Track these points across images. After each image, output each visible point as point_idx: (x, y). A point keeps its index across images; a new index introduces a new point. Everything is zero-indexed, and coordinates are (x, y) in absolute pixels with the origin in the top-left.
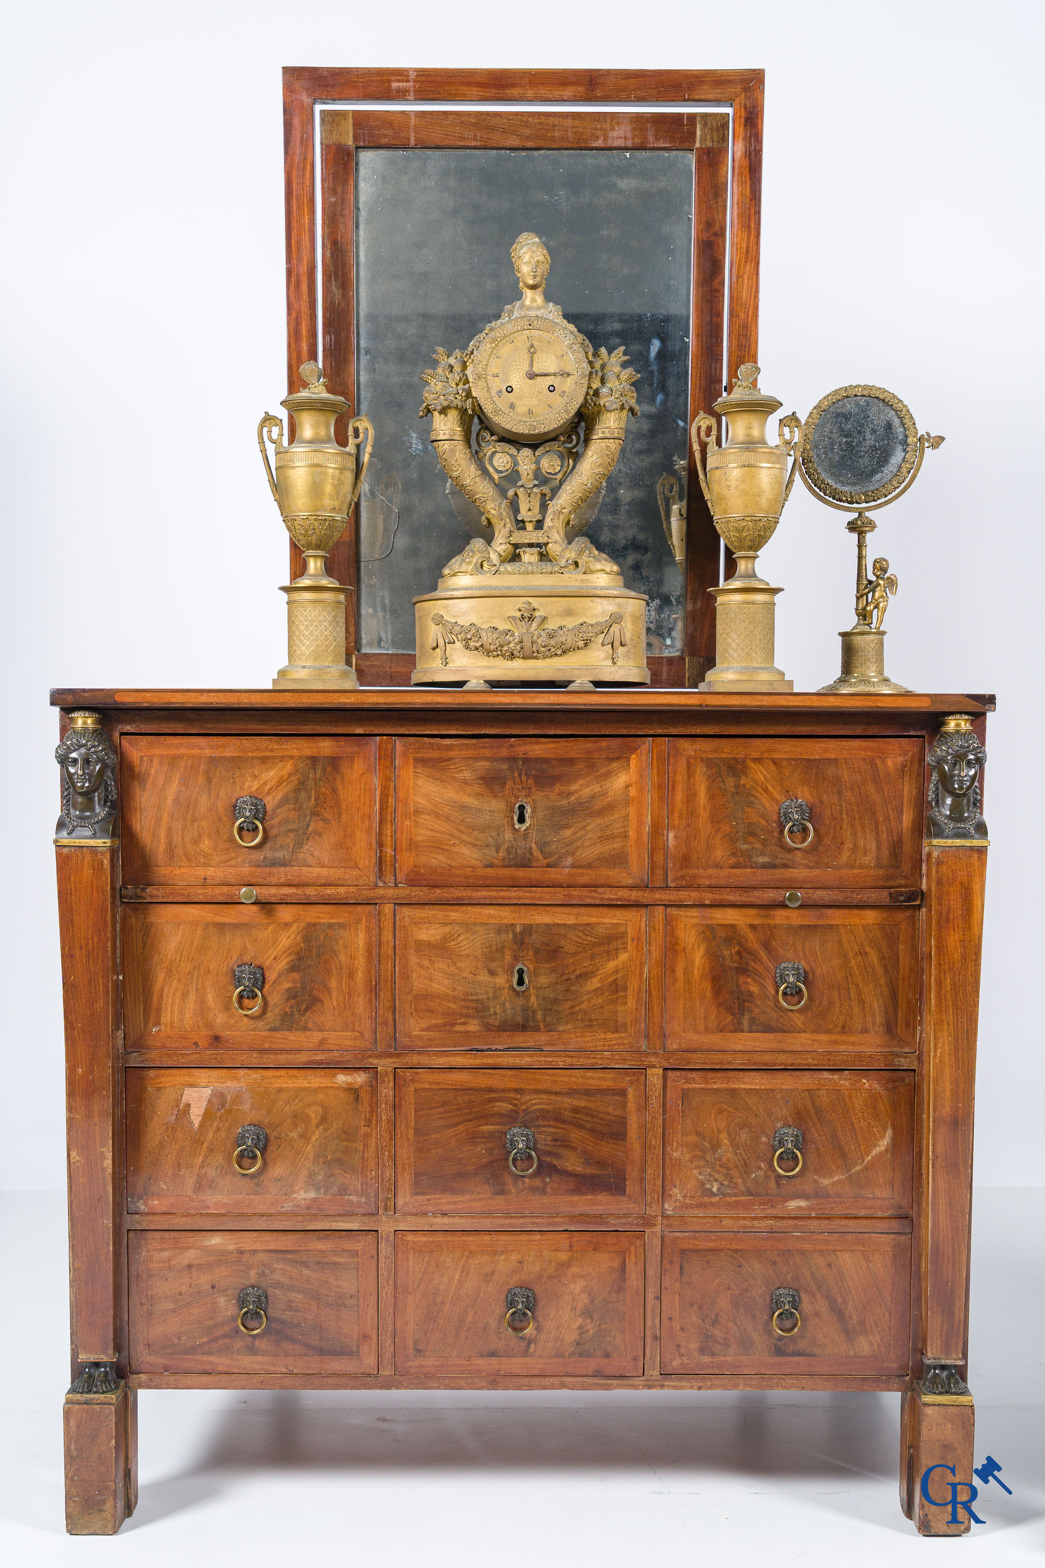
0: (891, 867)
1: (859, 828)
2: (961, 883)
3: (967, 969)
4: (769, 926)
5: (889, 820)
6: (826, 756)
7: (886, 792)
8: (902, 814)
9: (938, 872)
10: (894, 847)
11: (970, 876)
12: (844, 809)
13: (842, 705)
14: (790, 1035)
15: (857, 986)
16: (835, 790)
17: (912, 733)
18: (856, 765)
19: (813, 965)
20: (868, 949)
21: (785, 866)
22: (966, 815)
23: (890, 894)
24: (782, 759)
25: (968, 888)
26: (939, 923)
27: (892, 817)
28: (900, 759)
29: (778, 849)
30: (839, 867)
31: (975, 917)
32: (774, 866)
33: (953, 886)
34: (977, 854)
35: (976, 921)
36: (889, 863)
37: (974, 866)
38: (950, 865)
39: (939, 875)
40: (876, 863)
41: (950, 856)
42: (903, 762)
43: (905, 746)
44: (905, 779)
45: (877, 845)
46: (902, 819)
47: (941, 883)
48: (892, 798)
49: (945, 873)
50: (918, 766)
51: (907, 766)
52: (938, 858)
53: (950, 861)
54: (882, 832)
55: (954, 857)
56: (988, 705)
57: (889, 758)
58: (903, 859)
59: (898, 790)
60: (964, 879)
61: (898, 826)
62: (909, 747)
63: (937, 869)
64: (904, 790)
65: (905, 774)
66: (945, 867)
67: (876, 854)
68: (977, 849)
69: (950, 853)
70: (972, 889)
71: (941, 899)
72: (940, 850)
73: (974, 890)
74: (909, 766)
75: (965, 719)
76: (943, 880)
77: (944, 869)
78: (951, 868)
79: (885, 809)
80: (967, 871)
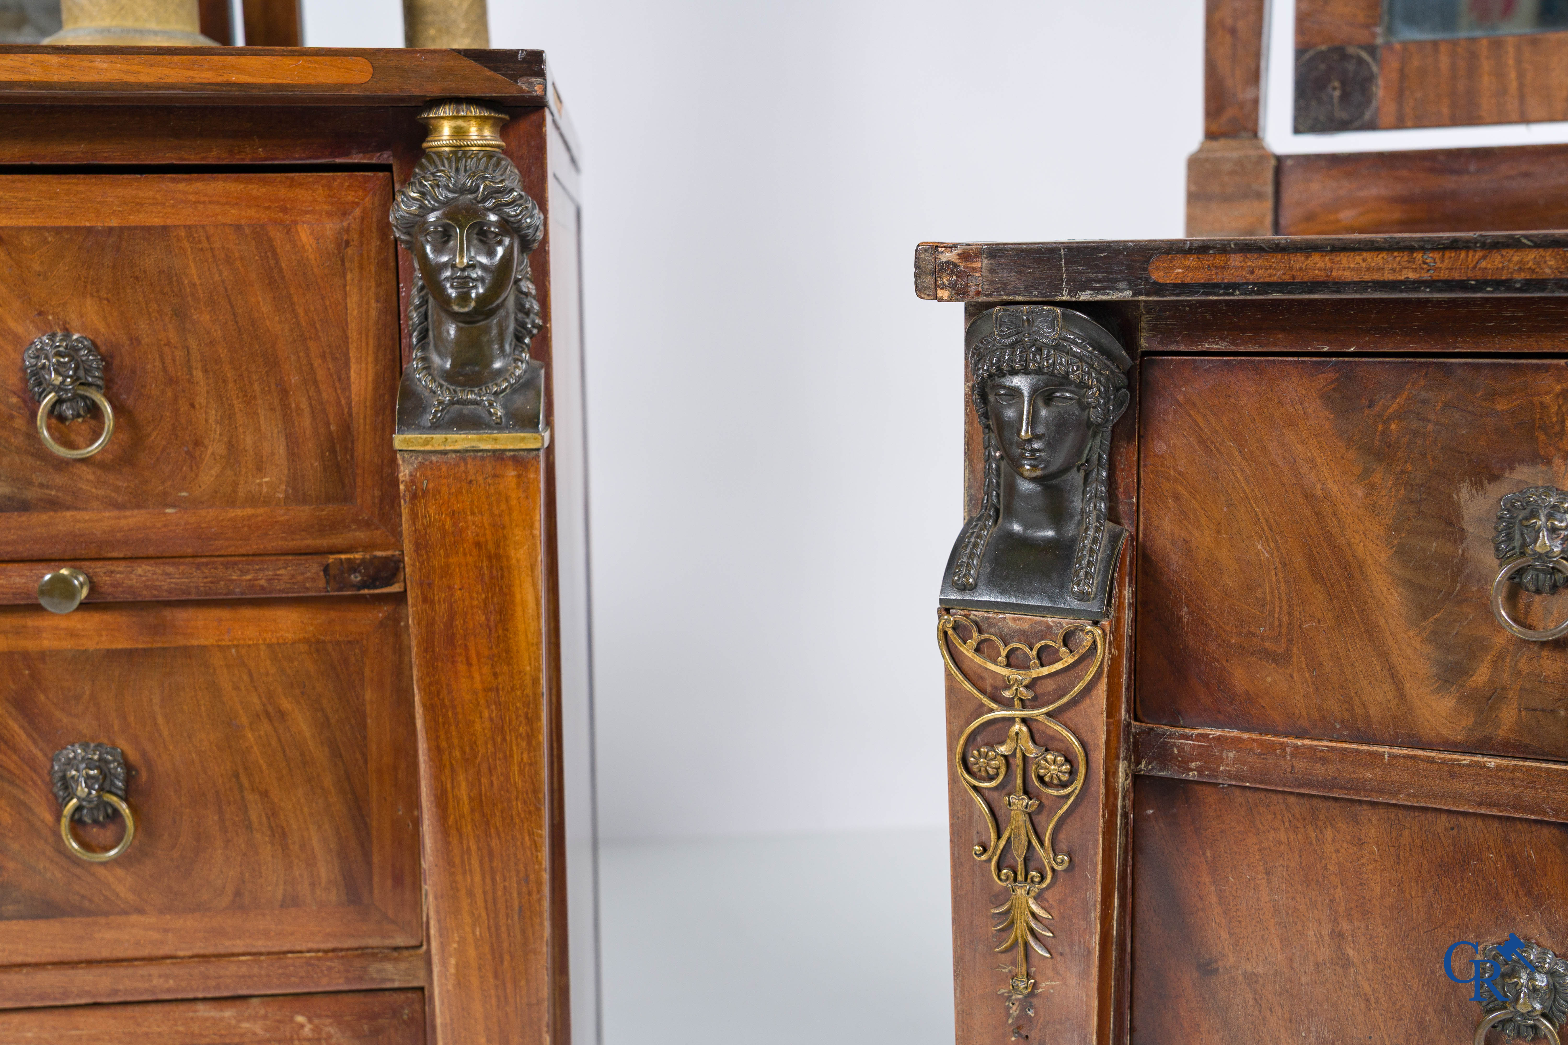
0: (329, 499)
1: (238, 405)
2: (478, 545)
3: (507, 758)
4: (26, 655)
5: (315, 382)
6: (134, 220)
7: (301, 311)
8: (347, 365)
9: (414, 516)
10: (333, 451)
11: (499, 527)
12: (195, 356)
13: (131, 79)
14: (102, 920)
15: (265, 794)
16: (168, 310)
17: (356, 159)
18: (217, 245)
19: (148, 747)
20: (286, 704)
21: (53, 505)
22: (497, 365)
23: (326, 569)
24: (20, 229)
25: (498, 557)
26: (428, 645)
27: (321, 374)
28: (331, 227)
29: (30, 461)
30: (195, 503)
31: (521, 627)
32: (25, 507)
33: (457, 553)
34: (514, 470)
35: (522, 638)
36: (323, 489)
37: (507, 501)
38: (446, 497)
39: (419, 526)
40: (290, 491)
41: (445, 478)
42: (339, 233)
43: (343, 193)
44: (349, 277)
45: (288, 446)
46: (349, 378)
47: (426, 546)
48: (318, 326)
49: (435, 519)
50: (378, 243)
51: (352, 243)
52: (413, 482)
53: (444, 489)
54: (298, 415)
55: (455, 478)
56: (525, 79)
57: (304, 222)
58: (359, 480)
59: (333, 306)
60: (485, 535)
61: (339, 398)
62: (353, 193)
63: (412, 509)
64: (349, 305)
65: (347, 265)
66: (433, 505)
67: (289, 470)
68: (514, 456)
69: (444, 469)
70: (508, 558)
71: (430, 585)
72: (416, 462)
73: (514, 561)
74: (356, 243)
75: (476, 117)
76: (430, 539)
77: (432, 511)
78: (448, 507)
79: (302, 354)
80: (492, 514)
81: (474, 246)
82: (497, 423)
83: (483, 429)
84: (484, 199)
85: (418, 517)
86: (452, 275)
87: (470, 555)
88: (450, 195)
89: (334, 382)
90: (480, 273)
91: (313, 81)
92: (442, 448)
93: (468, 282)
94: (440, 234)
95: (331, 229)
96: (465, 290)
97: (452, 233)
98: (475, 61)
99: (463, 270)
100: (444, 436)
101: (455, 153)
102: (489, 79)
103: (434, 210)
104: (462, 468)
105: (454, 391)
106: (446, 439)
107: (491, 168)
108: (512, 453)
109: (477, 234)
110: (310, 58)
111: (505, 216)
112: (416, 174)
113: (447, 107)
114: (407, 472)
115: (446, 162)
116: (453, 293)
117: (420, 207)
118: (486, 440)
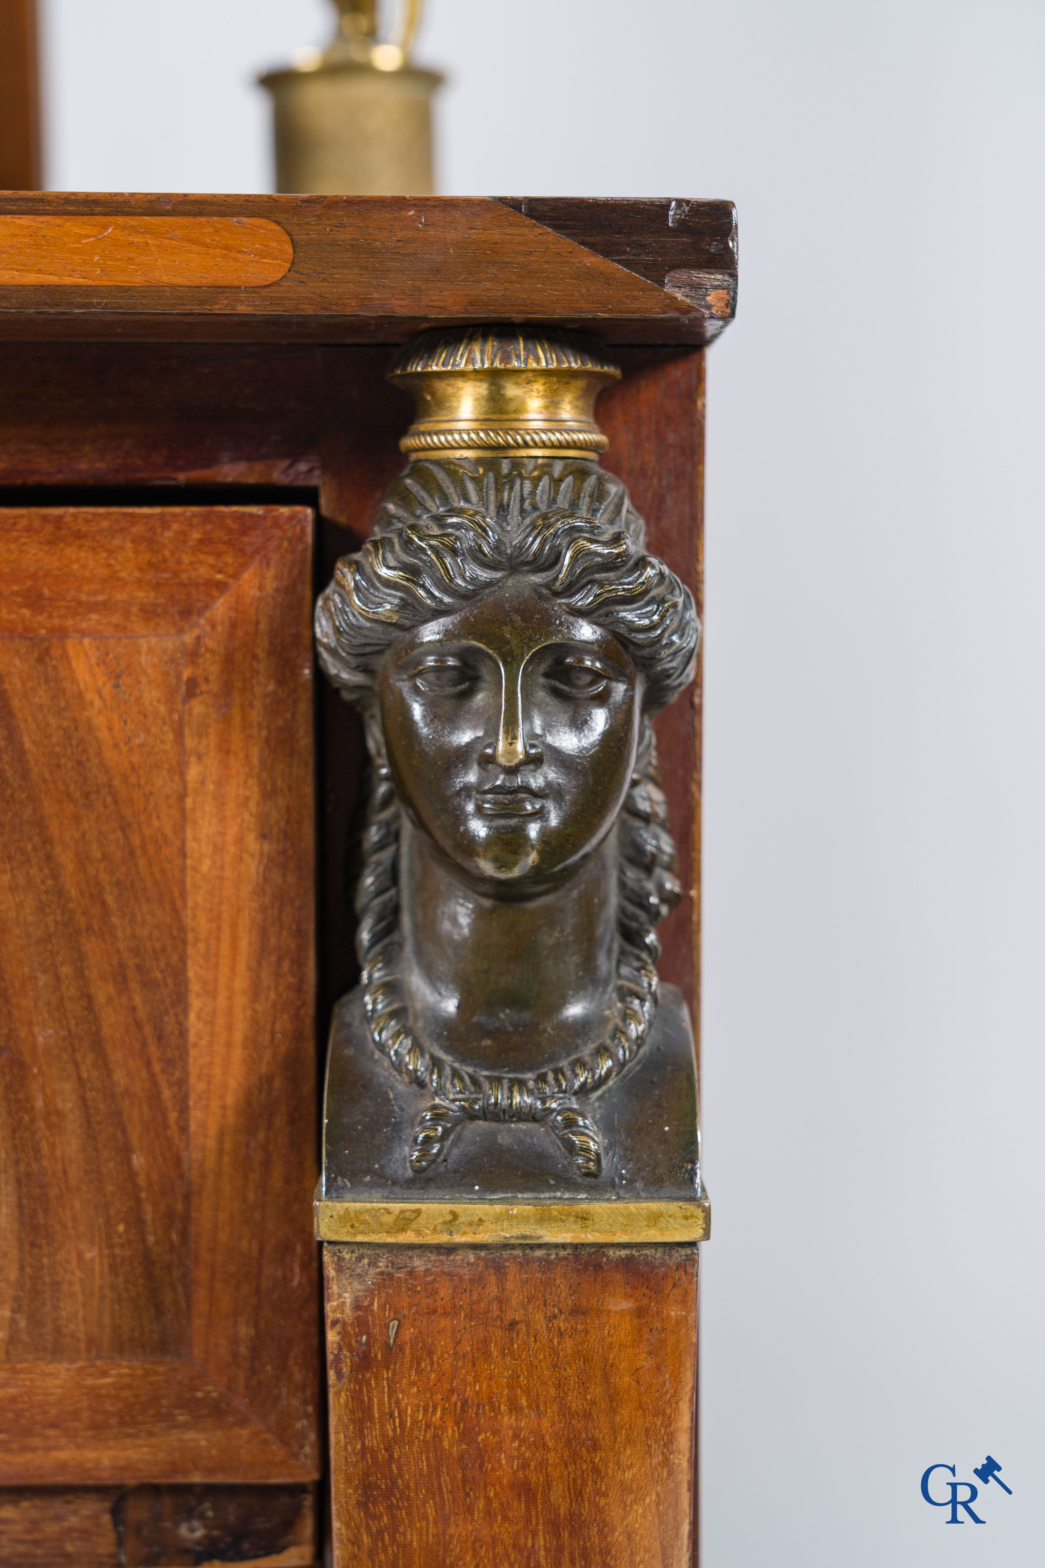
0: (121, 1345)
2: (526, 1491)
9: (362, 1414)
11: (582, 1444)
22: (575, 1010)
25: (577, 1523)
27: (112, 1021)
28: (153, 646)
33: (470, 1510)
34: (627, 1297)
36: (107, 1320)
37: (606, 1378)
38: (447, 1366)
39: (373, 1439)
40: (23, 1324)
41: (445, 1314)
42: (172, 660)
43: (186, 559)
44: (193, 772)
45: (20, 1206)
46: (183, 1033)
47: (388, 1494)
48: (110, 899)
49: (415, 1422)
50: (271, 687)
51: (204, 687)
52: (362, 1324)
53: (443, 1344)
54: (50, 1126)
55: (470, 1317)
56: (682, 275)
57: (83, 633)
58: (200, 1295)
59: (151, 848)
60: (543, 1464)
61: (155, 1083)
62: (211, 560)
63: (356, 1396)
64: (191, 845)
65: (190, 742)
66: (412, 1384)
67: (22, 1268)
68: (630, 1259)
69: (445, 1292)
70: (605, 1527)
72: (372, 1271)
73: (618, 1536)
74: (214, 686)
75: (547, 373)
76: (401, 1475)
77: (409, 1400)
78: (452, 1391)
79: (66, 970)
80: (565, 1412)
81: (540, 706)
82: (588, 1175)
83: (550, 1188)
84: (571, 589)
85: (371, 1418)
86: (481, 782)
87: (505, 1518)
88: (484, 575)
89: (144, 1045)
90: (552, 775)
91: (138, 279)
92: (443, 1238)
93: (523, 801)
94: (453, 674)
95: (150, 650)
96: (513, 822)
97: (485, 672)
98: (556, 228)
99: (512, 771)
100: (449, 1207)
101: (491, 465)
102: (590, 275)
103: (437, 613)
104: (493, 1290)
105: (475, 1081)
106: (455, 1216)
107: (585, 502)
108: (623, 1253)
109: (547, 675)
110: (133, 221)
111: (622, 630)
112: (388, 520)
113: (477, 348)
114: (348, 1297)
115: (470, 487)
116: (479, 828)
117: (404, 605)
118: (560, 1220)
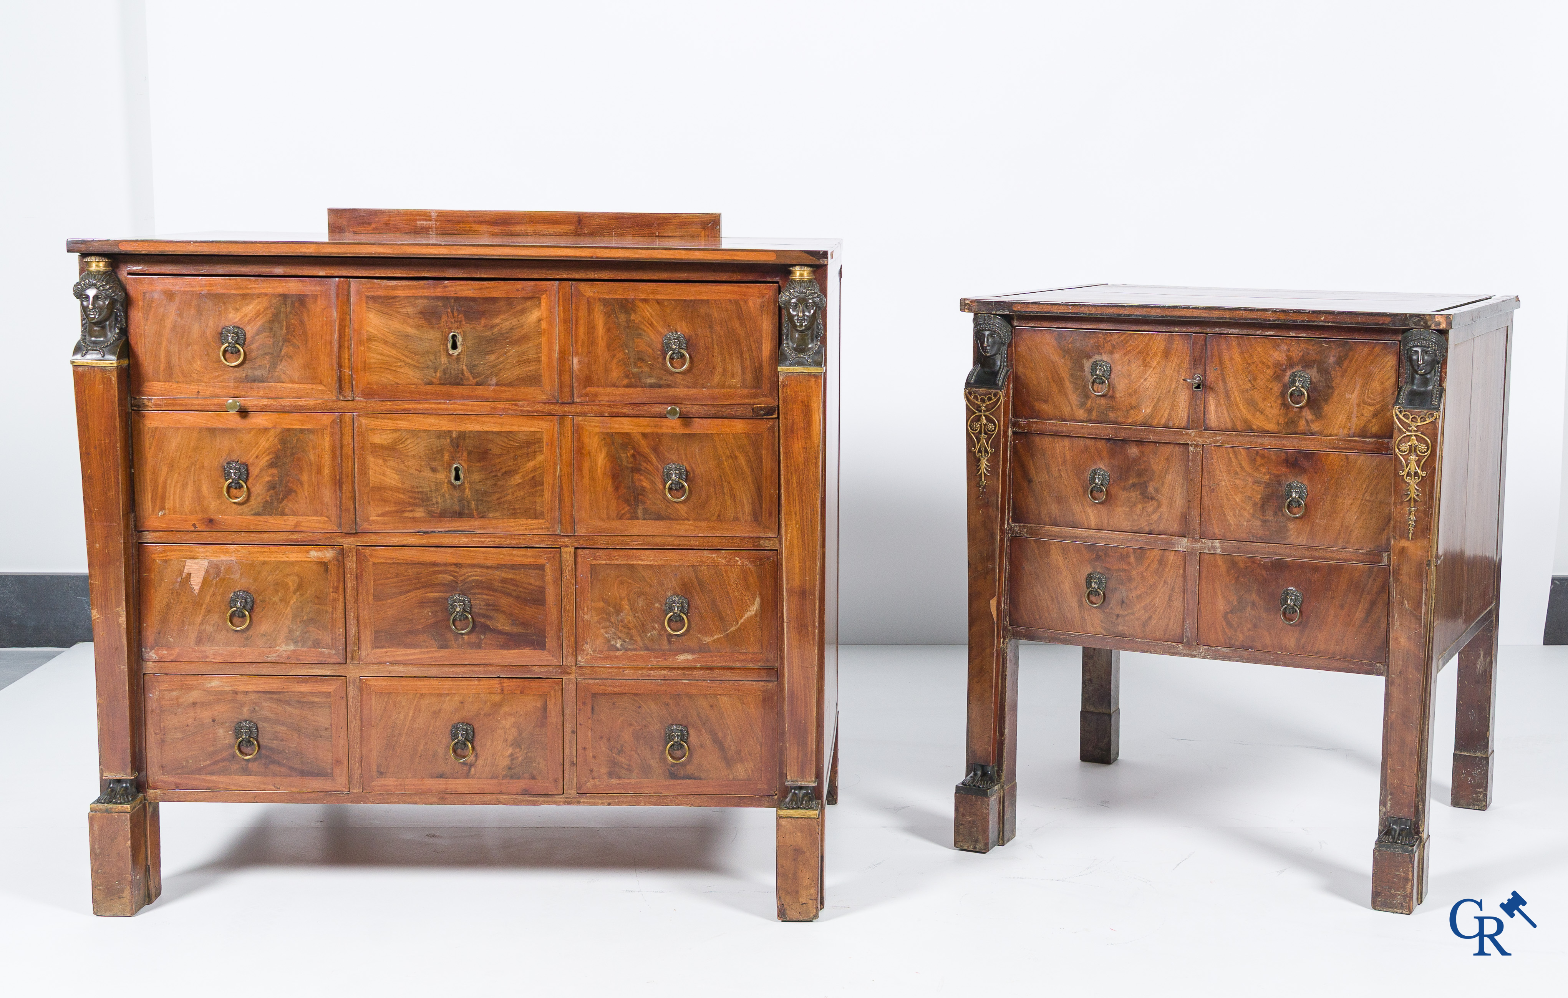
0: (754, 388)
1: (727, 356)
2: (802, 402)
4: (656, 433)
5: (751, 350)
6: (699, 297)
7: (748, 327)
8: (762, 345)
9: (783, 392)
10: (756, 372)
11: (809, 396)
12: (715, 341)
14: (675, 522)
15: (729, 483)
16: (707, 326)
17: (769, 280)
18: (724, 306)
20: (737, 454)
21: (670, 386)
23: (753, 409)
24: (664, 300)
25: (808, 406)
26: (785, 433)
27: (753, 347)
28: (759, 300)
29: (661, 372)
30: (712, 388)
31: (814, 428)
32: (659, 387)
33: (796, 404)
34: (814, 379)
35: (814, 432)
36: (752, 384)
37: (811, 388)
38: (793, 387)
39: (785, 395)
40: (742, 384)
41: (793, 380)
42: (762, 303)
43: (764, 290)
44: (765, 317)
45: (742, 370)
46: (763, 349)
47: (787, 402)
49: (790, 393)
50: (775, 308)
51: (767, 307)
52: (784, 381)
53: (793, 384)
54: (746, 360)
55: (796, 381)
56: (821, 259)
57: (751, 299)
58: (764, 381)
59: (759, 325)
60: (804, 399)
61: (759, 355)
62: (766, 290)
63: (782, 390)
64: (765, 325)
65: (765, 313)
66: (789, 389)
67: (742, 378)
69: (793, 378)
70: (811, 407)
71: (787, 414)
72: (785, 375)
73: (813, 408)
75: (807, 270)
76: (788, 400)
77: (789, 391)
78: (794, 390)
79: (748, 341)
80: (807, 393)
85: (785, 393)
87: (800, 405)
89: (758, 351)
92: (793, 371)
95: (759, 302)
98: (807, 254)
102: (811, 259)
106: (794, 369)
108: (814, 374)
113: (798, 267)
114: (782, 378)
118: (805, 369)
